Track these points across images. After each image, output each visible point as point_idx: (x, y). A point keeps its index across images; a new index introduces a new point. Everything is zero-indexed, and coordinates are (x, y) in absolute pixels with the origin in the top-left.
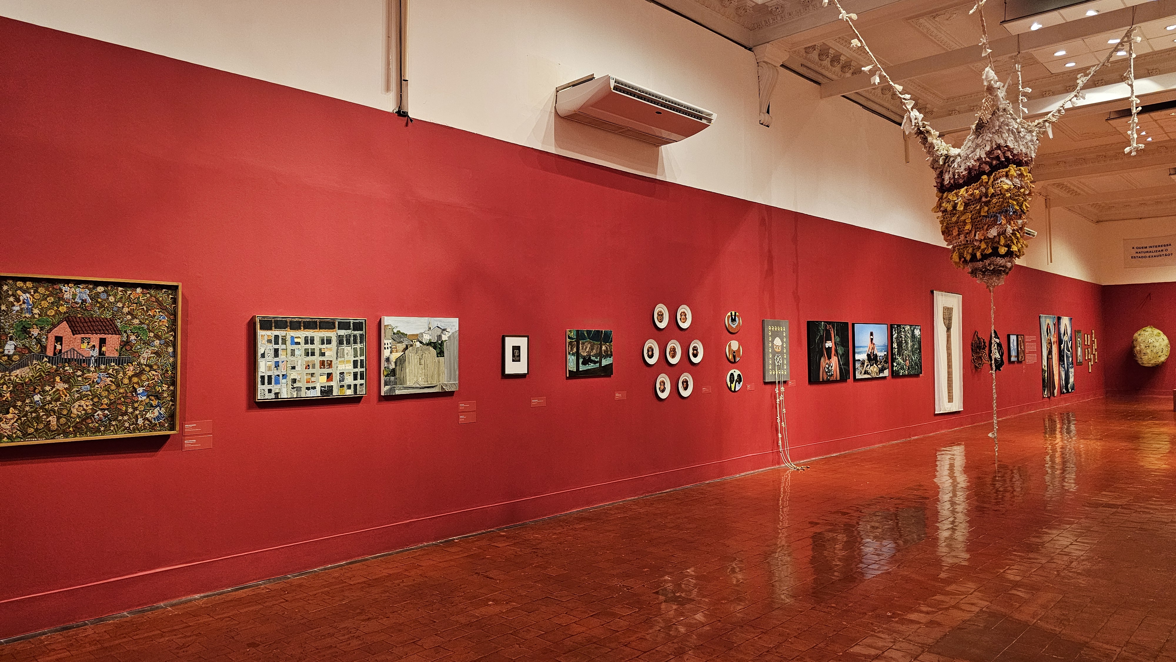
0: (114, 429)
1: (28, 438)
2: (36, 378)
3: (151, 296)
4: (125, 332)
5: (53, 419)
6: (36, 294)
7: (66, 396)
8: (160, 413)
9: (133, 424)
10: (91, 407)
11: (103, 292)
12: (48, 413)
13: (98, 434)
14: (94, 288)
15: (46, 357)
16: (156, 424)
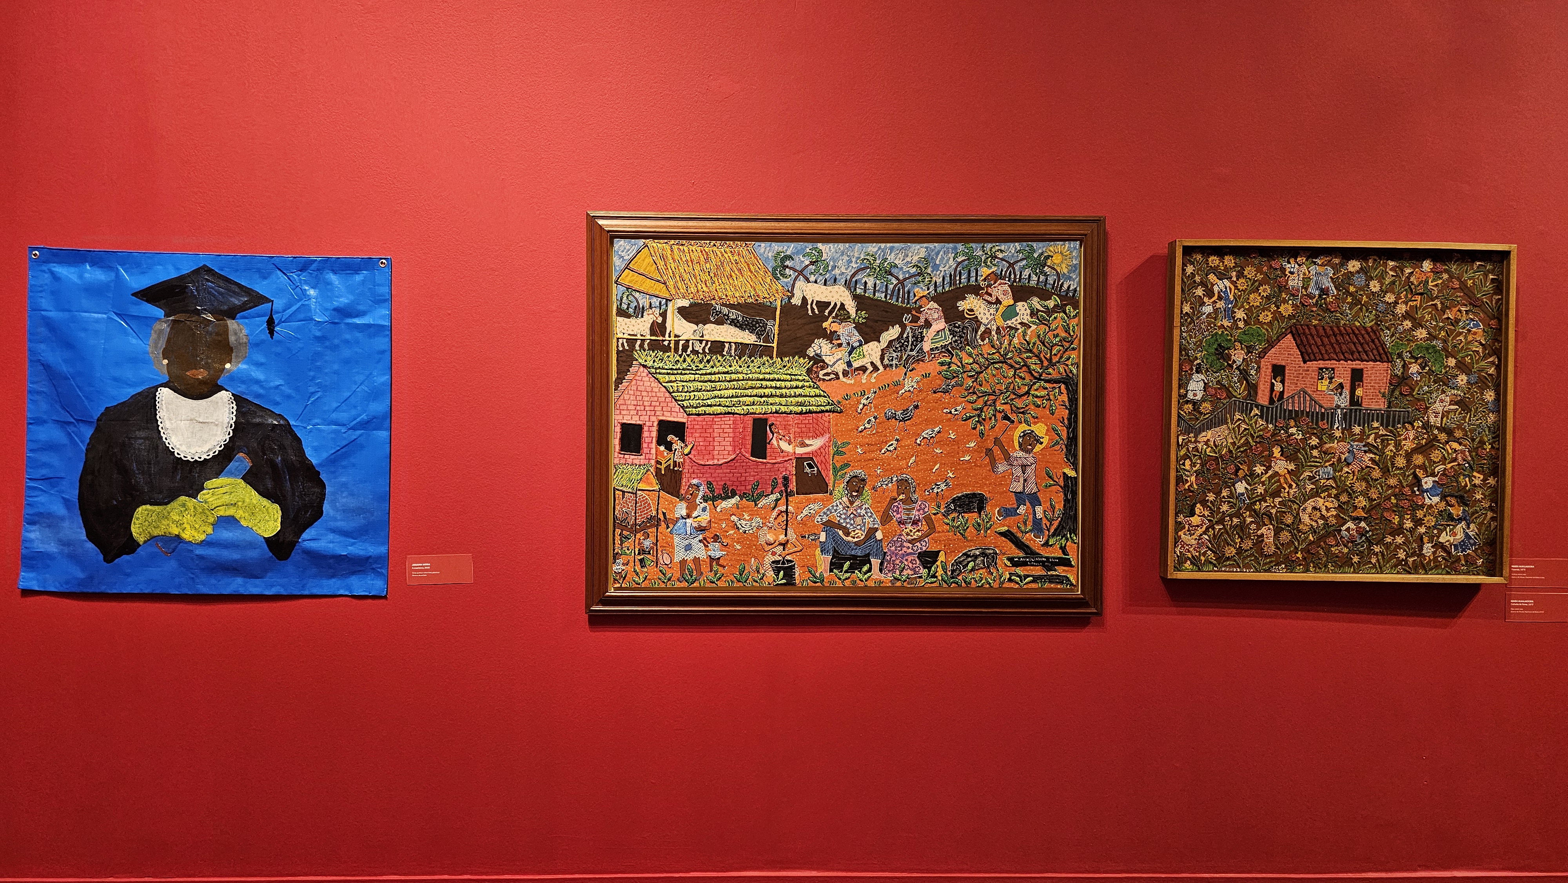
0: (1378, 560)
1: (1226, 566)
2: (1239, 447)
3: (1451, 277)
4: (1400, 356)
5: (1268, 532)
6: (1242, 280)
7: (1290, 486)
8: (1467, 535)
9: (1412, 555)
10: (1335, 513)
11: (1358, 272)
12: (1261, 518)
13: (1346, 569)
14: (1342, 265)
15: (1257, 406)
16: (1458, 559)
